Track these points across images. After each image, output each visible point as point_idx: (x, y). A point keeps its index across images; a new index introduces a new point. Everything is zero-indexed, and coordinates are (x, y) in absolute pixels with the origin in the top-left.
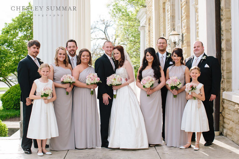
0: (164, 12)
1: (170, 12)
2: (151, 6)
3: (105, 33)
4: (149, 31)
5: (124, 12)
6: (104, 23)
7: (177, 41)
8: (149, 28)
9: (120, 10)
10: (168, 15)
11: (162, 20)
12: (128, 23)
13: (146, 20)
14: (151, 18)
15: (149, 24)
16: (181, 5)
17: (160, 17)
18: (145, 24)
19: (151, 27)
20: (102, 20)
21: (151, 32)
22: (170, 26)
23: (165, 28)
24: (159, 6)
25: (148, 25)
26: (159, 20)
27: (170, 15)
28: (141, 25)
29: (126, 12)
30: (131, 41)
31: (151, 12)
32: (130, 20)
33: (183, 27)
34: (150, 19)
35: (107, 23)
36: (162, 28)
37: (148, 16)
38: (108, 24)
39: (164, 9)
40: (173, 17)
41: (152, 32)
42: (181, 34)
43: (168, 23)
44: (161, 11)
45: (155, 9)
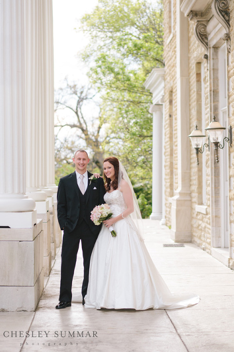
0: (199, 80)
1: (208, 83)
2: (174, 66)
3: (77, 113)
4: (170, 116)
5: (118, 74)
6: (75, 93)
7: (220, 140)
8: (171, 109)
9: (111, 70)
10: (206, 88)
11: (194, 96)
12: (127, 96)
13: (165, 93)
14: (174, 91)
15: (171, 102)
16: (229, 72)
17: (190, 91)
18: (163, 100)
19: (174, 109)
20: (72, 84)
21: (174, 117)
22: (209, 109)
23: (199, 113)
24: (189, 68)
25: (167, 103)
26: (190, 96)
27: (208, 89)
28: (154, 102)
29: (123, 73)
30: (134, 134)
31: (173, 77)
32: (131, 88)
33: (231, 115)
34: (171, 92)
35: (82, 93)
36: (194, 112)
37: (168, 86)
38: (84, 95)
39: (199, 75)
40: (215, 93)
41: (176, 119)
42: (228, 127)
43: (206, 104)
44: (193, 78)
45: (182, 75)
